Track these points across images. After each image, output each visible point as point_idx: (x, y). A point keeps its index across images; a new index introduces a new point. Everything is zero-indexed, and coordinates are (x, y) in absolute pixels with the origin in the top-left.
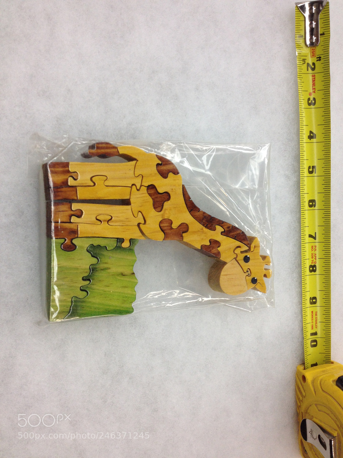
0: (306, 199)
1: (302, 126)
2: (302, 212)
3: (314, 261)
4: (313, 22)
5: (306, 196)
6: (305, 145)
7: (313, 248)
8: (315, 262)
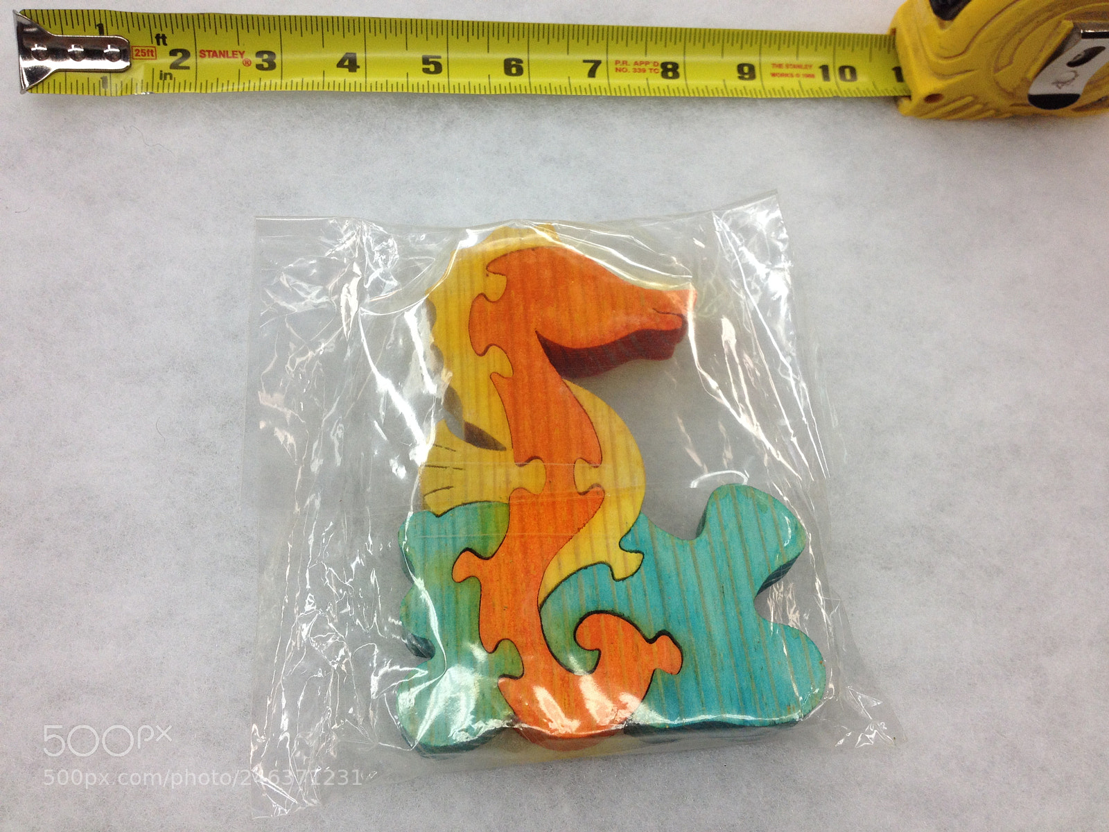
0: (503, 81)
1: (326, 84)
2: (534, 92)
3: (651, 66)
4: (69, 50)
5: (494, 81)
6: (371, 80)
7: (621, 67)
8: (654, 65)
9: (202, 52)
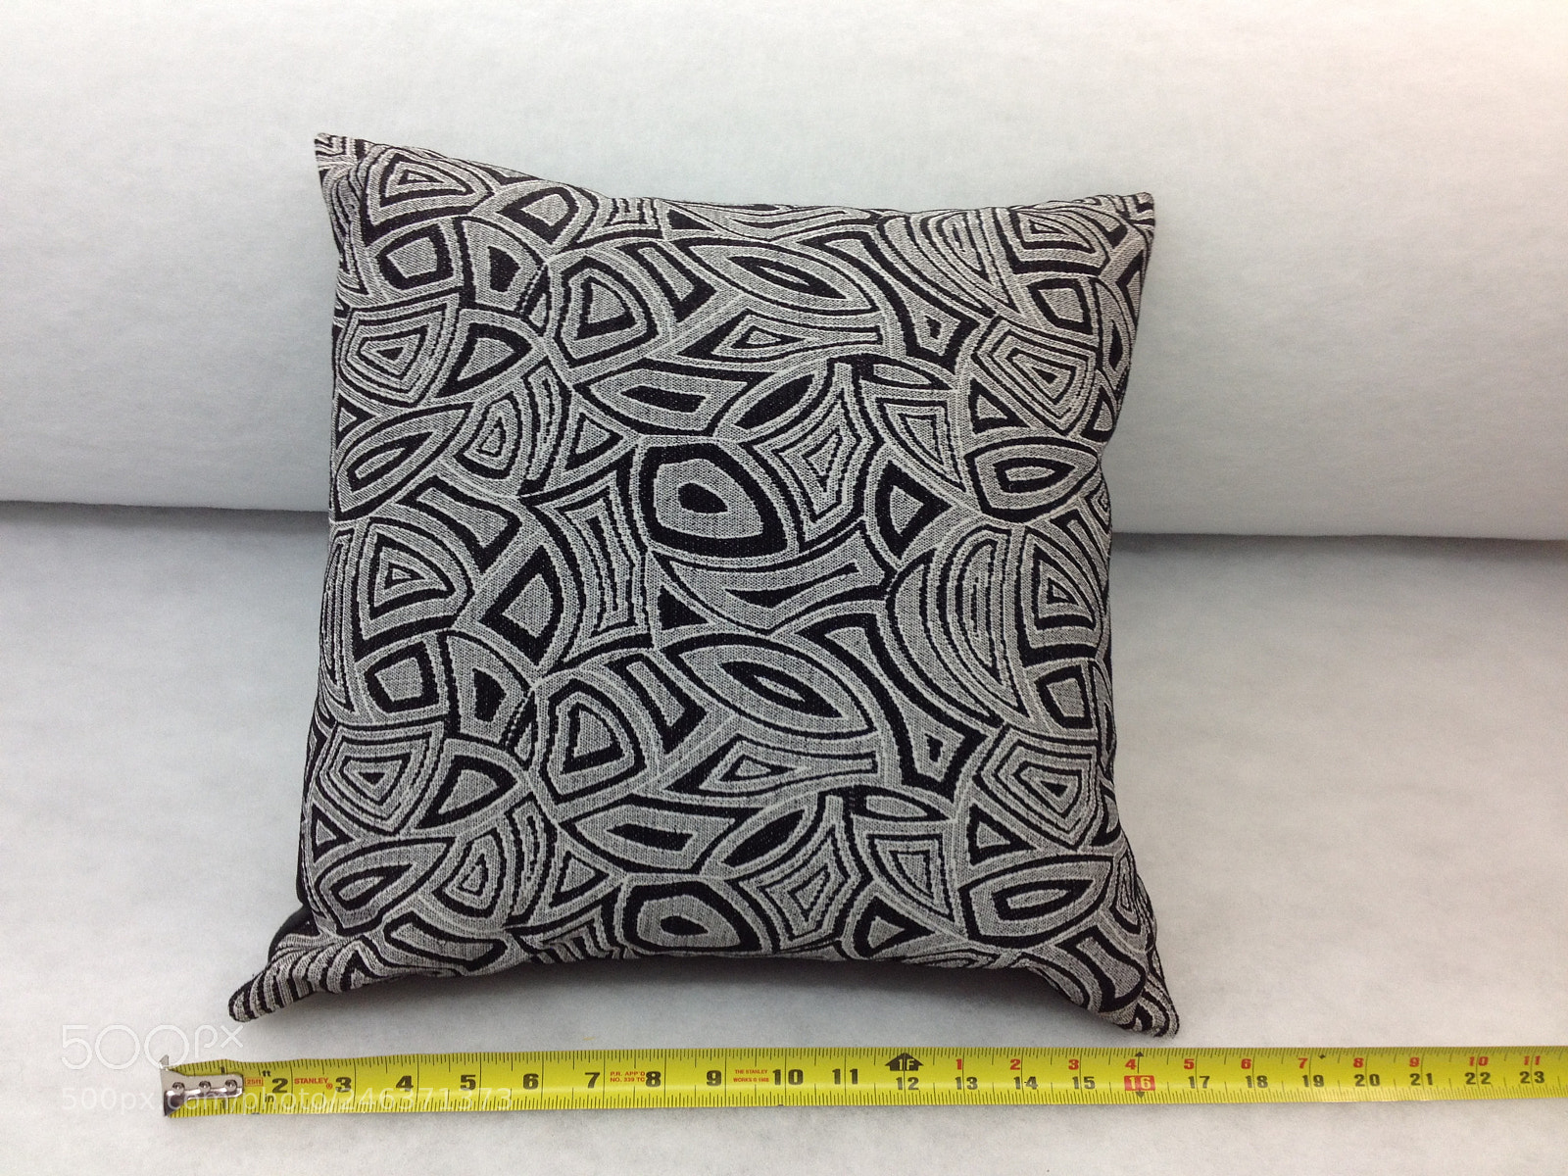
9: (297, 1081)
